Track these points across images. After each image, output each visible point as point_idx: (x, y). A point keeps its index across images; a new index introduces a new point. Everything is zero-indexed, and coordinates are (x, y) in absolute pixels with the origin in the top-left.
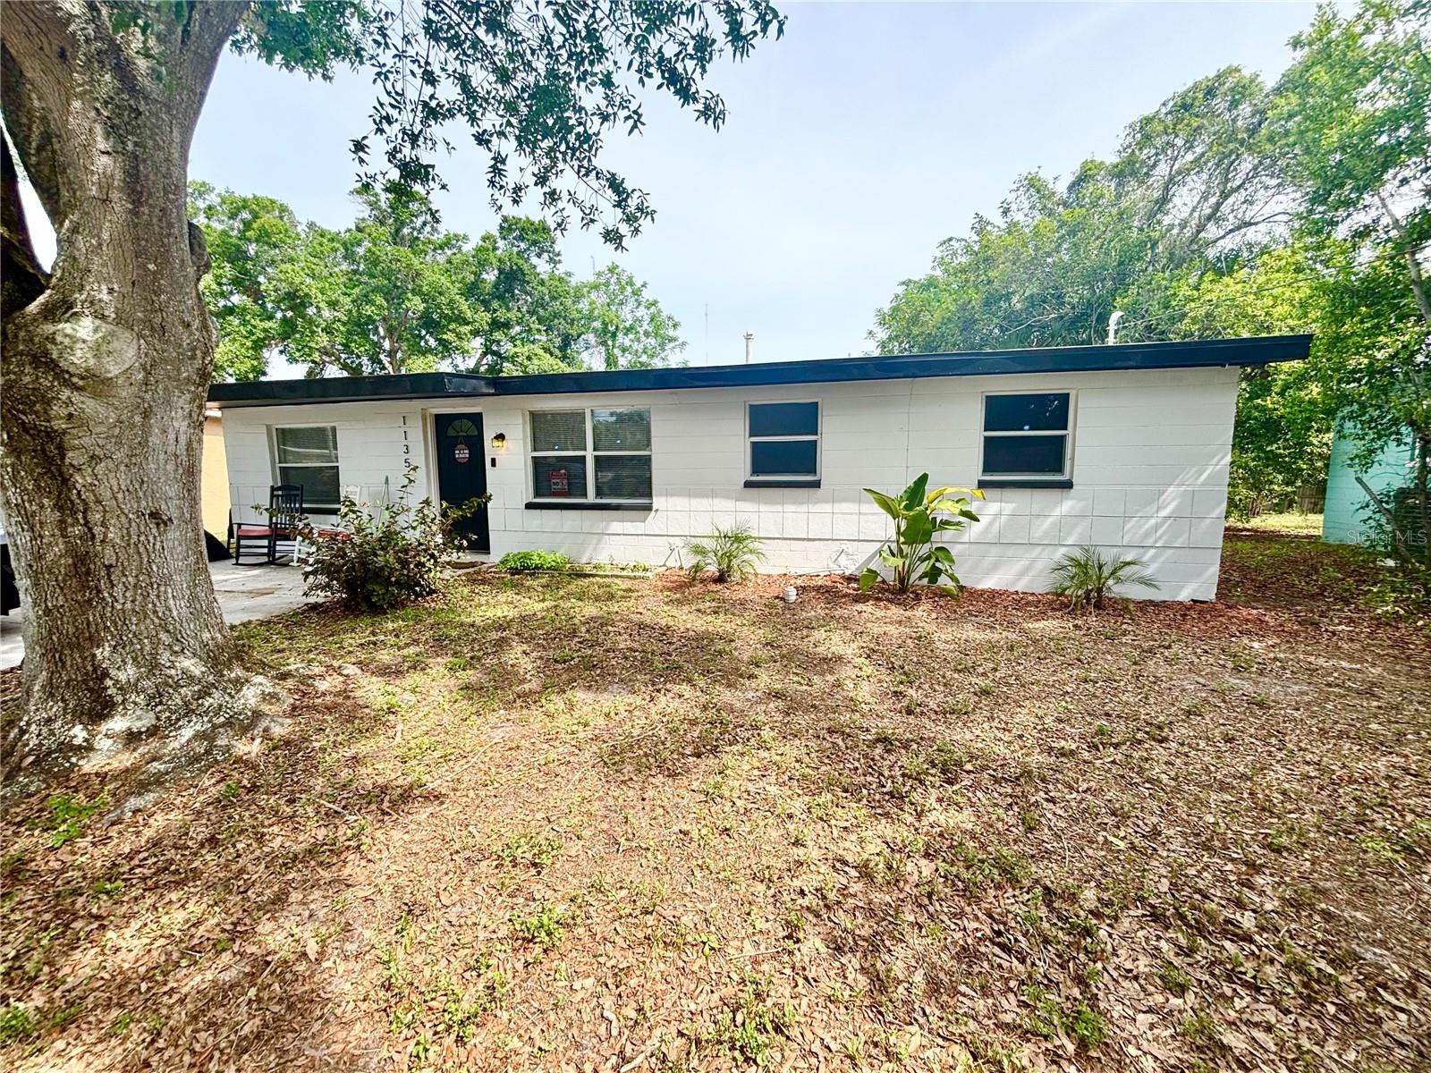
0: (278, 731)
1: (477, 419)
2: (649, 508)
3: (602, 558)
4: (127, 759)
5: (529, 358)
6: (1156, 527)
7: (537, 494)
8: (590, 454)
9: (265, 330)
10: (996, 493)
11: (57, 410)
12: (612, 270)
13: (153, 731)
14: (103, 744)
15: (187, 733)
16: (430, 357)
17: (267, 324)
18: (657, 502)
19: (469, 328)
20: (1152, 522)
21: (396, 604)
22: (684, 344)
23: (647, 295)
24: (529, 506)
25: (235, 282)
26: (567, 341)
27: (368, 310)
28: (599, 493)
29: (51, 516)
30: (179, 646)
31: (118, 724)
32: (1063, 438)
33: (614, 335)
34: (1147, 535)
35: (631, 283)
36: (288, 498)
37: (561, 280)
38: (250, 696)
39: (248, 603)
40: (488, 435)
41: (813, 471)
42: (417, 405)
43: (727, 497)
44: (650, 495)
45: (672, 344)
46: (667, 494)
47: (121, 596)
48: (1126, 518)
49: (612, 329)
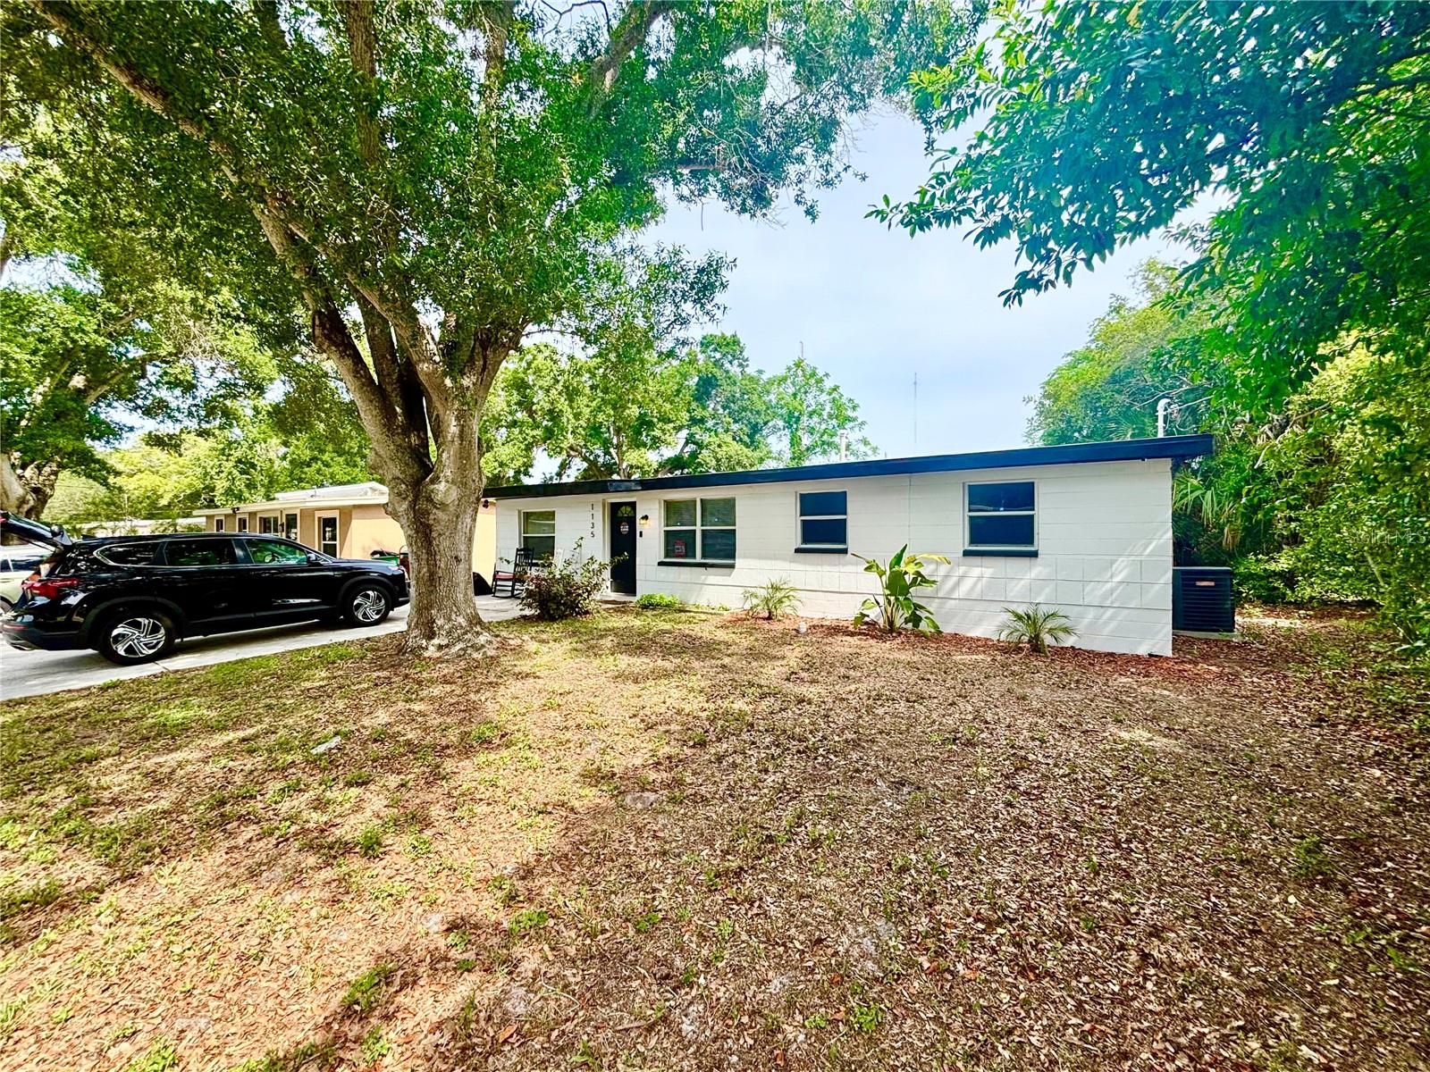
0: (489, 654)
1: (633, 505)
2: (732, 566)
3: (703, 602)
4: (438, 654)
5: (719, 446)
6: (1112, 591)
7: (666, 556)
8: (698, 528)
9: (533, 437)
10: (977, 560)
11: (432, 517)
12: (798, 365)
13: (447, 646)
14: (431, 648)
15: (458, 648)
16: (643, 450)
17: (535, 432)
18: (738, 562)
19: (672, 425)
20: (1108, 586)
21: (563, 617)
22: (863, 423)
23: (828, 384)
24: (660, 564)
25: (519, 403)
26: (755, 429)
27: (601, 417)
28: (704, 556)
29: (425, 556)
30: (458, 613)
31: (436, 641)
32: (1032, 516)
33: (798, 419)
34: (1105, 597)
35: (813, 375)
36: (526, 557)
37: (752, 379)
38: (482, 639)
39: (494, 614)
40: (639, 516)
41: (844, 541)
42: (600, 497)
43: (785, 560)
44: (733, 557)
45: (852, 424)
46: (745, 557)
47: (442, 590)
48: (1084, 582)
49: (796, 414)
